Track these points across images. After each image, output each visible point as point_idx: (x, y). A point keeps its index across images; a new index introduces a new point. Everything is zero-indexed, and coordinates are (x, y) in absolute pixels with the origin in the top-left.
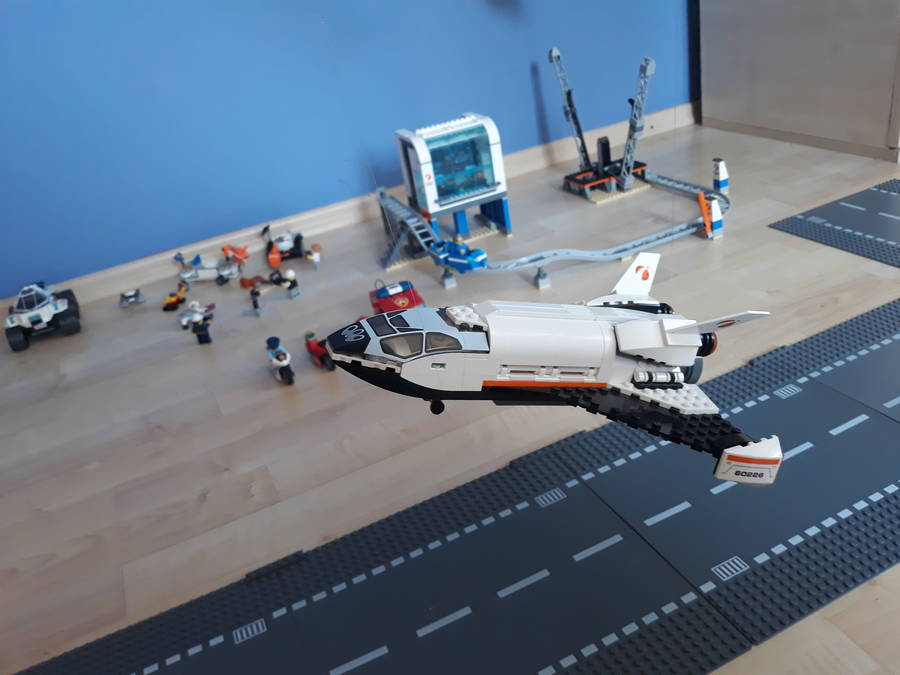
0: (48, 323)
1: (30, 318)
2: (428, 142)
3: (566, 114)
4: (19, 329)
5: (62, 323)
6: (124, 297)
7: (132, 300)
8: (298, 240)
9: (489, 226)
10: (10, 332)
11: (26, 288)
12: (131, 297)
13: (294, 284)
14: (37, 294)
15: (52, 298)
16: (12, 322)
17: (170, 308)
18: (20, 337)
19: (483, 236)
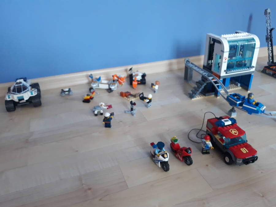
0: (27, 101)
1: (18, 97)
2: (229, 42)
3: (267, 39)
4: (12, 101)
5: (33, 101)
6: (63, 91)
7: (67, 93)
8: (144, 76)
9: (237, 85)
10: (7, 102)
11: (18, 81)
12: (66, 91)
13: (150, 100)
14: (23, 85)
15: (30, 88)
16: (9, 98)
17: (87, 101)
18: (12, 105)
19: (234, 89)
